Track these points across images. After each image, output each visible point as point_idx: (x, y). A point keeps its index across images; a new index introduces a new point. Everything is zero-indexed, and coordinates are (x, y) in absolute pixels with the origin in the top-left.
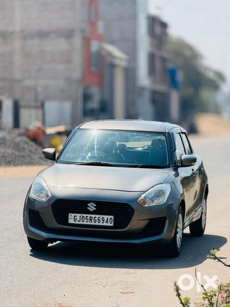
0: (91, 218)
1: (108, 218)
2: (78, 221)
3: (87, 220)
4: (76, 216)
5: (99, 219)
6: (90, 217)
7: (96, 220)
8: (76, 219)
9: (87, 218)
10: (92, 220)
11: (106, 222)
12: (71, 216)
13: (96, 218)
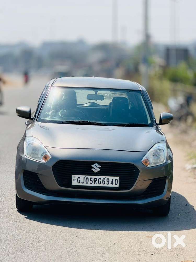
0: (95, 180)
1: (113, 179)
2: (82, 183)
3: (91, 181)
4: (80, 178)
5: (104, 180)
6: (95, 178)
7: (100, 181)
8: (80, 180)
9: (91, 179)
10: (96, 181)
11: (111, 183)
12: (74, 177)
13: (101, 179)
